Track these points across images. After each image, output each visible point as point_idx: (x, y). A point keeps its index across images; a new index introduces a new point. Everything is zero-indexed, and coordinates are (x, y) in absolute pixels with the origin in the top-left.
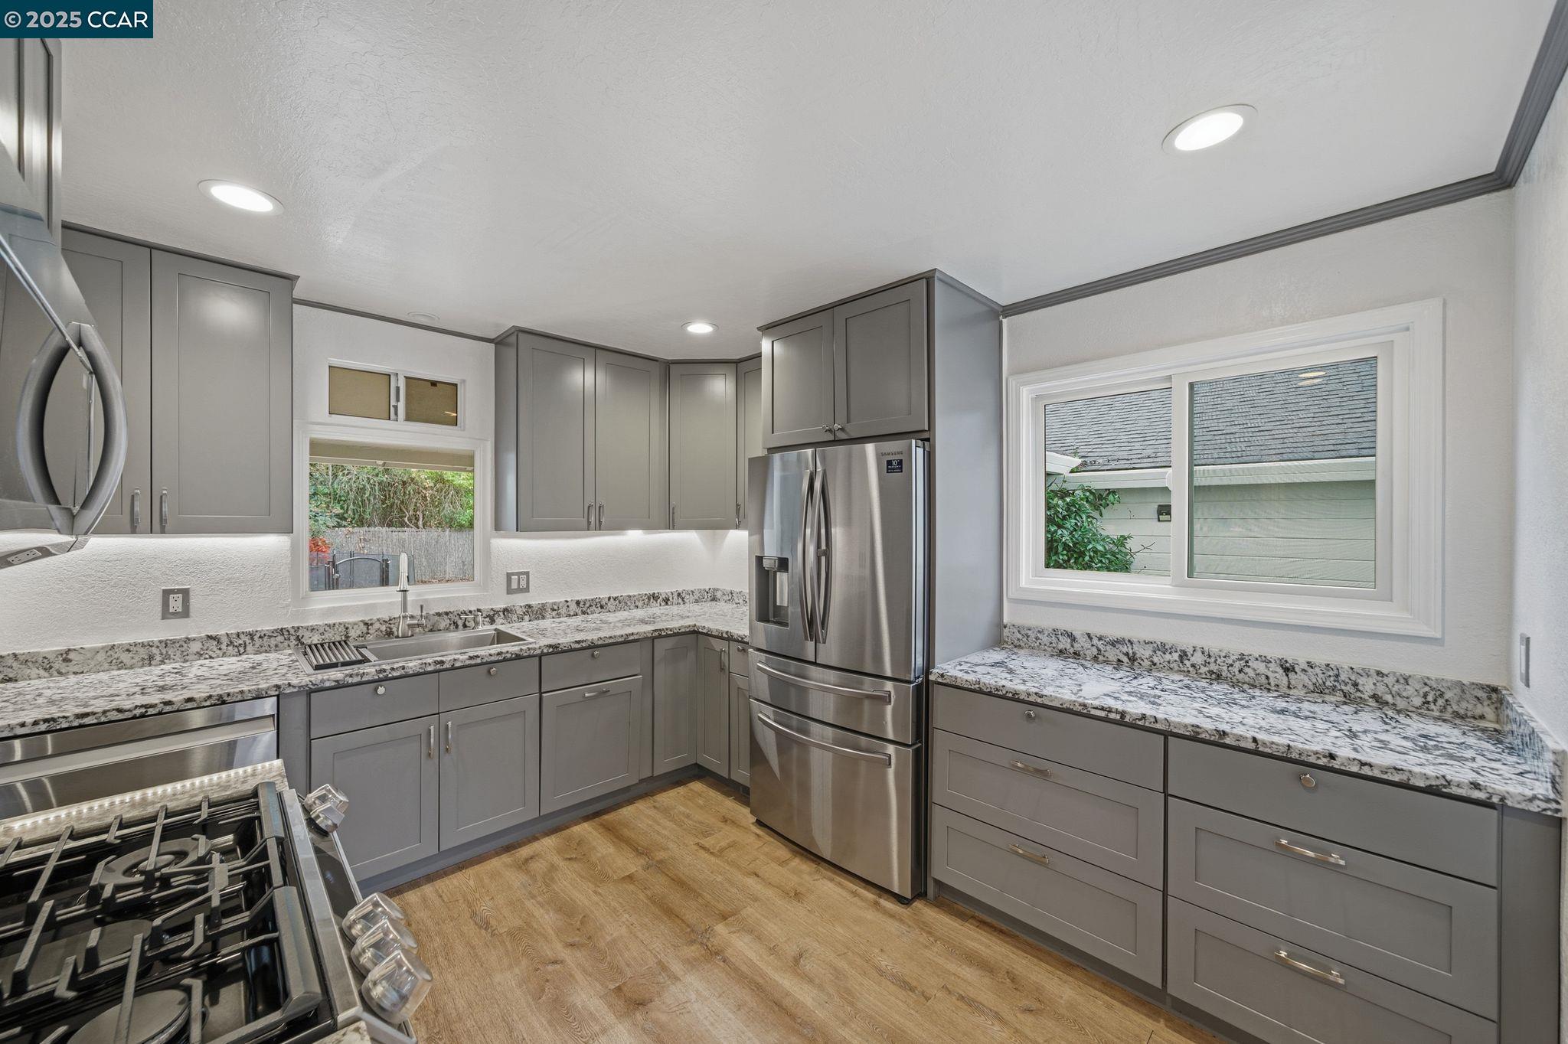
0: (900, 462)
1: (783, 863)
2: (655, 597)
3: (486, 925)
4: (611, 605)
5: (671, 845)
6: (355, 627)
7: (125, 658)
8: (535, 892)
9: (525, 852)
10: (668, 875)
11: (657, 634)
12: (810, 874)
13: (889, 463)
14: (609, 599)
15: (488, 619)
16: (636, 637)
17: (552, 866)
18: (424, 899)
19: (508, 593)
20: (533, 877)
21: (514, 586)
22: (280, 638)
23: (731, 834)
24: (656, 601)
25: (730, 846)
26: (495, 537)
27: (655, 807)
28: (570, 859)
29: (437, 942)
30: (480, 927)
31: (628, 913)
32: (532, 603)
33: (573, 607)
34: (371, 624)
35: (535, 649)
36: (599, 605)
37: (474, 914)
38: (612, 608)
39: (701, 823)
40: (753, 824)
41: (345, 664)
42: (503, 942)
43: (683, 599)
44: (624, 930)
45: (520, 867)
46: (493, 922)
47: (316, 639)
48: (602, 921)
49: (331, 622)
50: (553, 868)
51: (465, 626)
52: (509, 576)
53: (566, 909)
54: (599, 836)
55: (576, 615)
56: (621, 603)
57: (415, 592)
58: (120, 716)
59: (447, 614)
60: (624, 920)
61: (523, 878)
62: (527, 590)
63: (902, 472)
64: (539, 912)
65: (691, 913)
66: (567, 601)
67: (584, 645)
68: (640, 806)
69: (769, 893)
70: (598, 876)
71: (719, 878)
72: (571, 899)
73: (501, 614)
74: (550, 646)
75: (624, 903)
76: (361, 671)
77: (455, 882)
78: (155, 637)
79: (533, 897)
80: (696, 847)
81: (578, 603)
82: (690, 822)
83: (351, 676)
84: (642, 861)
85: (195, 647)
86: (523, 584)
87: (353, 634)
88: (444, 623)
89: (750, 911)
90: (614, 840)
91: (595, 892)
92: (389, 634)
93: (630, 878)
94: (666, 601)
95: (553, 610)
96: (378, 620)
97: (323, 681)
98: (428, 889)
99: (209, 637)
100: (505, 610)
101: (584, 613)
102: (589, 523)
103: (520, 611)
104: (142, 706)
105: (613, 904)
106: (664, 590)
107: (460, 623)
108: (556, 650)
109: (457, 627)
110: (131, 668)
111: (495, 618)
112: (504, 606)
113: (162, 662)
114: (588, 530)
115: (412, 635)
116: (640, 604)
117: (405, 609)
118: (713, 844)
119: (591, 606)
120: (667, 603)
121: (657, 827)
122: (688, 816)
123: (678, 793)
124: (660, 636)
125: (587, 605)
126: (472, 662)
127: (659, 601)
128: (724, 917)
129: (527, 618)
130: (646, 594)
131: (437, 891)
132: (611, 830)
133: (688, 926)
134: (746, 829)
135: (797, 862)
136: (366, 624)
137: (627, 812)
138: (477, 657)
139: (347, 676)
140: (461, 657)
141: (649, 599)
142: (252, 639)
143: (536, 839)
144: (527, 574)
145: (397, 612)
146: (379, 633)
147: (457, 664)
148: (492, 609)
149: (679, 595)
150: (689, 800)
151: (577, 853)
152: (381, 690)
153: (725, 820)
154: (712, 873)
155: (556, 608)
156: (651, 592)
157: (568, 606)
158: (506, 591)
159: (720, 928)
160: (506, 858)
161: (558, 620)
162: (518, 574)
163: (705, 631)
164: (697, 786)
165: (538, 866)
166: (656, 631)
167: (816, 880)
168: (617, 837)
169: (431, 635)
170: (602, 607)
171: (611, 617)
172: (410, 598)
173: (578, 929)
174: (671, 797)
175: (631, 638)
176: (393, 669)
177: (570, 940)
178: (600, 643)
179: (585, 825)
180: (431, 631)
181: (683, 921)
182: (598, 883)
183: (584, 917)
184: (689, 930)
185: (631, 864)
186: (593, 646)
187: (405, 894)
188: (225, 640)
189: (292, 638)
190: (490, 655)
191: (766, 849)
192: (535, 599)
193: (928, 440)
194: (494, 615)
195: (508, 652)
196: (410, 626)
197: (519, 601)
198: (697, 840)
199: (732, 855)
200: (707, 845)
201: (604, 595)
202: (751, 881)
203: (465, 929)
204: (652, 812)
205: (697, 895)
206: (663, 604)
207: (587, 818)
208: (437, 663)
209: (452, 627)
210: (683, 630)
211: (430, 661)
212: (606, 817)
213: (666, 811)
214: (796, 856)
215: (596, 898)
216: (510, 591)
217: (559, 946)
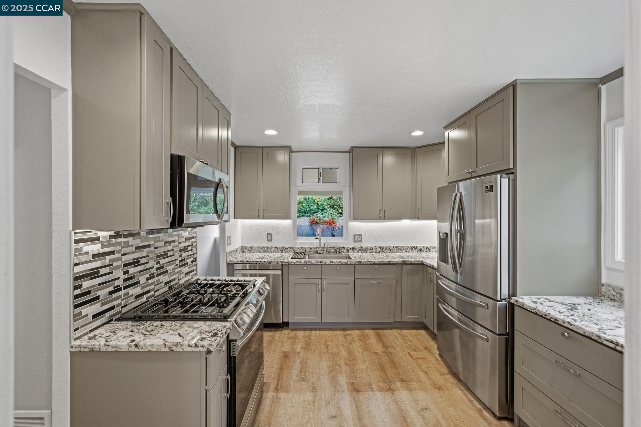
0: (492, 187)
1: (442, 374)
2: (415, 248)
3: (327, 348)
4: (394, 250)
5: (398, 349)
6: (308, 249)
7: (261, 250)
8: (345, 345)
9: (348, 332)
10: (389, 358)
11: (403, 262)
12: (452, 383)
13: (487, 187)
14: (394, 247)
15: (347, 251)
16: (393, 263)
17: (354, 339)
18: (316, 334)
19: (354, 242)
20: (346, 341)
21: (356, 239)
22: (290, 250)
23: (425, 354)
24: (416, 250)
25: (421, 358)
26: (349, 222)
27: (400, 334)
28: (360, 340)
29: (313, 347)
30: (325, 348)
31: (369, 363)
32: (363, 246)
33: (378, 249)
34: (312, 248)
35: (352, 262)
36: (389, 249)
37: (326, 344)
38: (395, 251)
39: (414, 345)
40: (438, 354)
41: (298, 258)
42: (329, 354)
43: (429, 250)
44: (364, 368)
45: (344, 336)
46: (329, 348)
47: (298, 251)
48: (360, 362)
49: (302, 246)
50: (353, 340)
51: (339, 252)
52: (355, 236)
53: (350, 353)
54: (374, 336)
55: (380, 252)
56: (399, 249)
57: (323, 240)
58: (253, 263)
59: (334, 247)
60: (366, 364)
61: (344, 340)
62: (361, 241)
63: (492, 191)
64: (342, 351)
65: (391, 373)
66: (376, 247)
67: (371, 263)
68: (394, 331)
69: (428, 382)
70: (366, 348)
71: (409, 367)
72: (354, 351)
73: (351, 249)
74: (358, 262)
75: (369, 360)
76: (300, 261)
77: (325, 333)
78: (266, 246)
79: (343, 346)
80: (406, 353)
81: (380, 248)
82: (410, 344)
83: (298, 262)
84: (384, 350)
85: (273, 249)
86: (360, 239)
87: (307, 251)
88: (333, 251)
89: (414, 384)
90: (378, 339)
91: (362, 352)
92: (317, 252)
93: (376, 353)
94: (421, 250)
95: (370, 249)
96: (314, 247)
97: (291, 262)
98: (318, 332)
99: (276, 247)
100: (353, 248)
101: (383, 252)
102: (380, 217)
103: (358, 249)
104: (256, 261)
105: (366, 358)
106: (420, 245)
107: (338, 251)
108: (360, 263)
109: (337, 252)
110: (262, 253)
111: (349, 251)
112: (353, 247)
113: (267, 252)
114: (380, 219)
115: (322, 253)
116: (408, 250)
117: (320, 245)
118: (415, 355)
119: (386, 249)
120: (421, 251)
121: (396, 341)
122: (411, 341)
123: (412, 332)
124: (405, 264)
125: (384, 249)
126: (331, 263)
127: (417, 250)
128: (402, 380)
129: (360, 251)
130: (410, 247)
131: (320, 334)
132: (379, 337)
133: (387, 377)
134: (433, 355)
135: (449, 377)
136: (310, 248)
137: (388, 332)
138: (333, 262)
139: (297, 262)
140: (328, 261)
141: (412, 249)
142: (284, 249)
143: (353, 330)
144: (361, 235)
145: (318, 246)
146: (314, 251)
147: (327, 263)
148: (348, 247)
149: (427, 248)
150: (416, 336)
151: (364, 339)
152: (305, 268)
153: (426, 348)
154: (407, 364)
155: (371, 249)
156: (413, 246)
157: (376, 249)
158: (353, 241)
159: (398, 384)
160: (342, 332)
161: (371, 253)
162: (358, 235)
163: (425, 264)
164: (422, 332)
165: (349, 338)
166: (403, 261)
167: (454, 387)
168: (379, 339)
169: (328, 254)
170: (390, 250)
171: (393, 254)
172: (322, 241)
173: (351, 361)
174: (409, 333)
175: (391, 263)
176: (308, 262)
177: (347, 363)
178: (377, 263)
179: (371, 331)
180: (329, 253)
181: (386, 374)
182: (364, 350)
183: (354, 358)
184: (386, 378)
185: (379, 349)
186: (374, 264)
187: (312, 331)
188: (278, 248)
189: (293, 250)
190: (337, 262)
191: (437, 366)
192: (364, 245)
193: (513, 173)
194: (349, 249)
195: (343, 262)
196: (321, 250)
197: (358, 245)
198: (409, 351)
199: (420, 362)
200: (412, 354)
201: (391, 245)
202: (422, 375)
203: (321, 346)
204: (398, 335)
205: (397, 368)
206: (419, 251)
207: (373, 329)
208: (321, 262)
209: (335, 252)
210: (416, 262)
211: (319, 261)
212: (379, 331)
213: (403, 337)
214: (450, 374)
215: (361, 354)
216: (355, 241)
217: (343, 362)
